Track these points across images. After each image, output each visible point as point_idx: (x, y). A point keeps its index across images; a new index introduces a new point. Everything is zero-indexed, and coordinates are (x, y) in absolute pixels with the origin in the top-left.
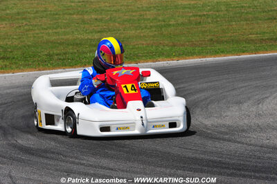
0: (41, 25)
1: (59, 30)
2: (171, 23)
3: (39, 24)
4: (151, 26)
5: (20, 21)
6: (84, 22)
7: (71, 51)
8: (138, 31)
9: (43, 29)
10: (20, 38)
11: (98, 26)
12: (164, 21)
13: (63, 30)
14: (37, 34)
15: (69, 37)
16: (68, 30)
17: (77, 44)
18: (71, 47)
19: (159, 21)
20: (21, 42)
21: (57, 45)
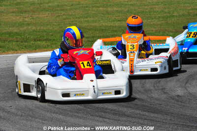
0: (75, 15)
1: (89, 19)
2: (174, 14)
3: (74, 14)
4: (159, 17)
5: (60, 12)
6: (107, 12)
7: (98, 35)
8: (149, 21)
9: (76, 18)
10: (59, 25)
11: (119, 16)
12: (169, 13)
13: (92, 19)
14: (72, 22)
15: (97, 24)
16: (95, 19)
17: (102, 30)
18: (98, 32)
19: (166, 13)
20: (60, 27)
21: (87, 30)
